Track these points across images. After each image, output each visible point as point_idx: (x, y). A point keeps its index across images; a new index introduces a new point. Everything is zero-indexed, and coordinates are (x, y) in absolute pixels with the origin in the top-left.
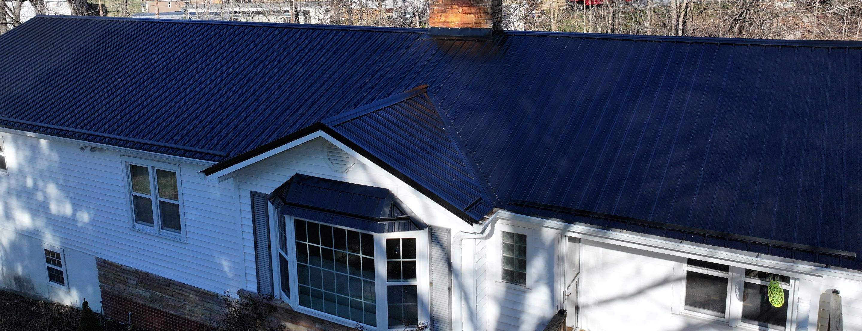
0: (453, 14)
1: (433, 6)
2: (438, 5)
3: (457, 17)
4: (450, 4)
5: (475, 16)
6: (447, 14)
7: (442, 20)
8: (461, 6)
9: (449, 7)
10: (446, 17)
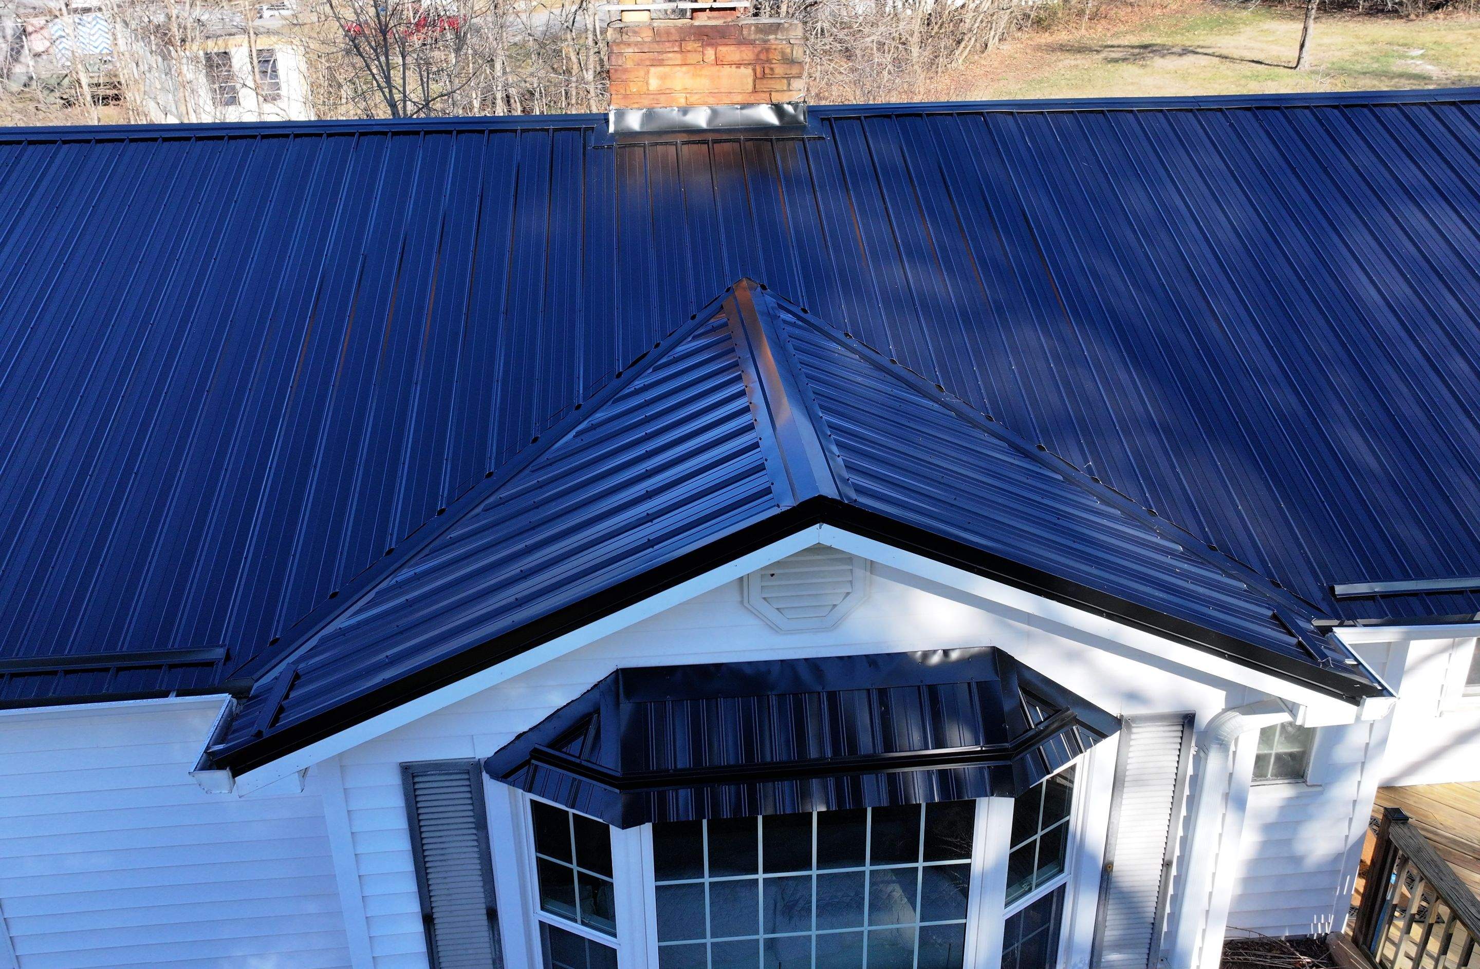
0: (684, 68)
1: (622, 46)
2: (637, 44)
3: (700, 76)
4: (677, 38)
5: (754, 70)
6: (667, 69)
7: (651, 88)
8: (711, 45)
9: (673, 47)
10: (663, 77)
